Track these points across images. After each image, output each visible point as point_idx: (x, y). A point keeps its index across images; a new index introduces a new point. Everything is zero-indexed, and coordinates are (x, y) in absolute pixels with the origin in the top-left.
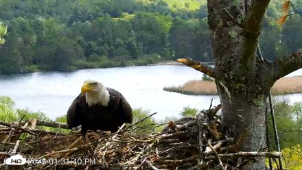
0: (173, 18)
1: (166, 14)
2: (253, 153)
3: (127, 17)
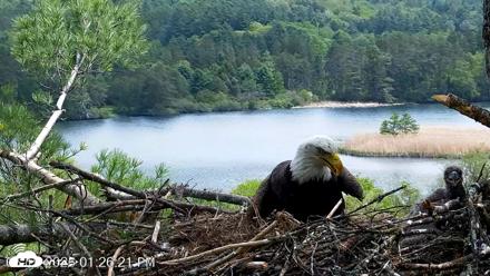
0: (333, 33)
1: (321, 26)
3: (259, 28)
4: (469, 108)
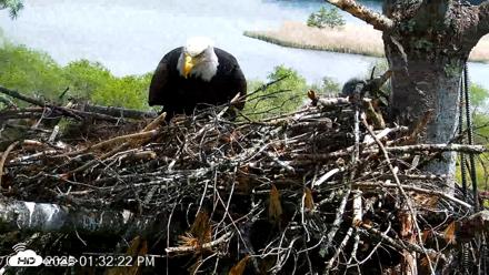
2: (439, 146)
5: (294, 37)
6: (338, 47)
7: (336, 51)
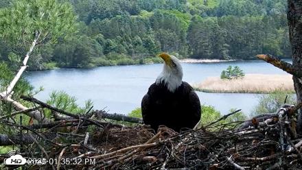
0: (192, 16)
1: (184, 12)
3: (145, 14)
4: (279, 63)
5: (216, 86)
6: (241, 90)
7: (240, 92)
